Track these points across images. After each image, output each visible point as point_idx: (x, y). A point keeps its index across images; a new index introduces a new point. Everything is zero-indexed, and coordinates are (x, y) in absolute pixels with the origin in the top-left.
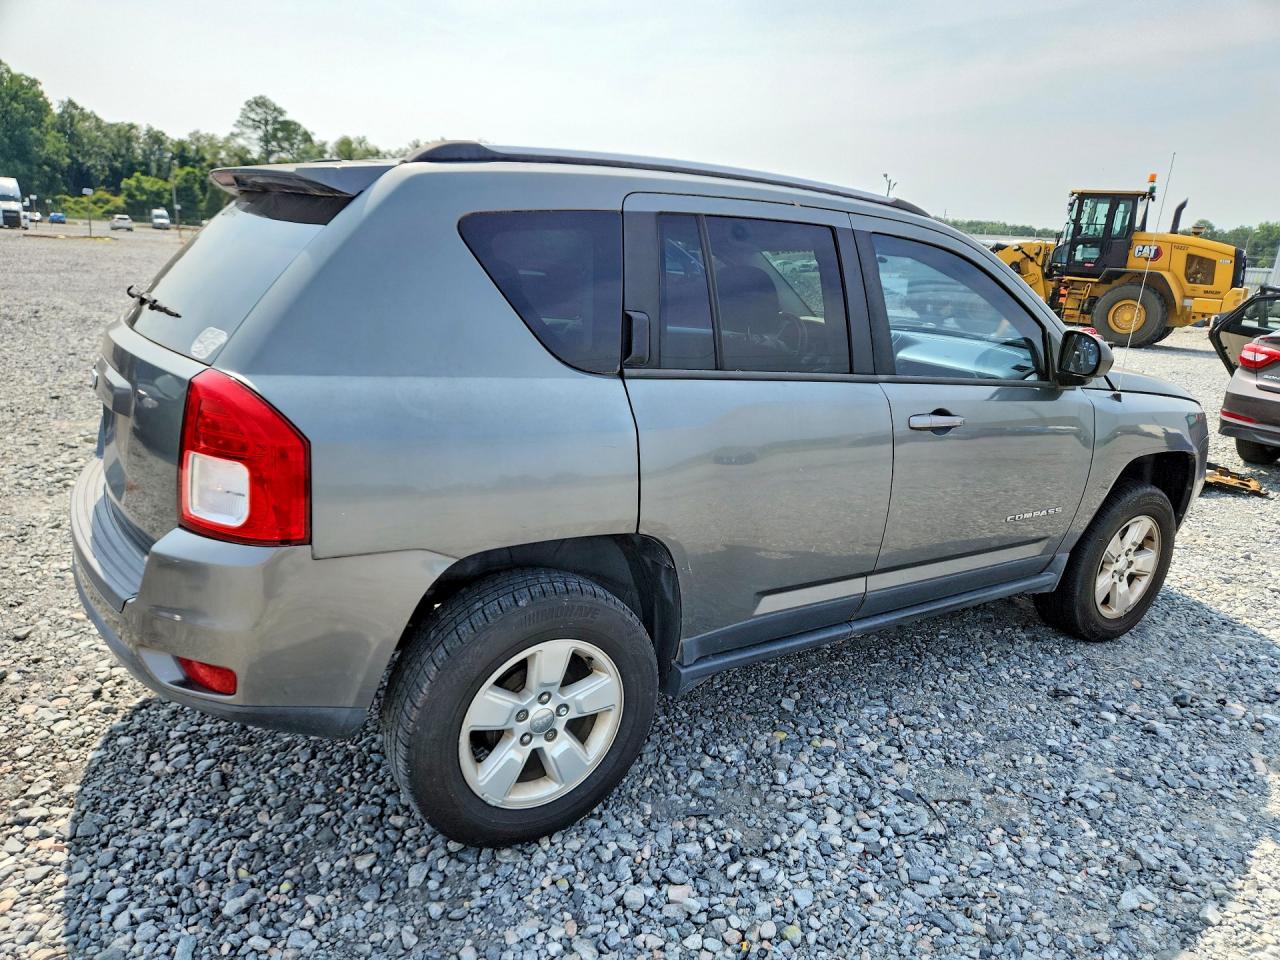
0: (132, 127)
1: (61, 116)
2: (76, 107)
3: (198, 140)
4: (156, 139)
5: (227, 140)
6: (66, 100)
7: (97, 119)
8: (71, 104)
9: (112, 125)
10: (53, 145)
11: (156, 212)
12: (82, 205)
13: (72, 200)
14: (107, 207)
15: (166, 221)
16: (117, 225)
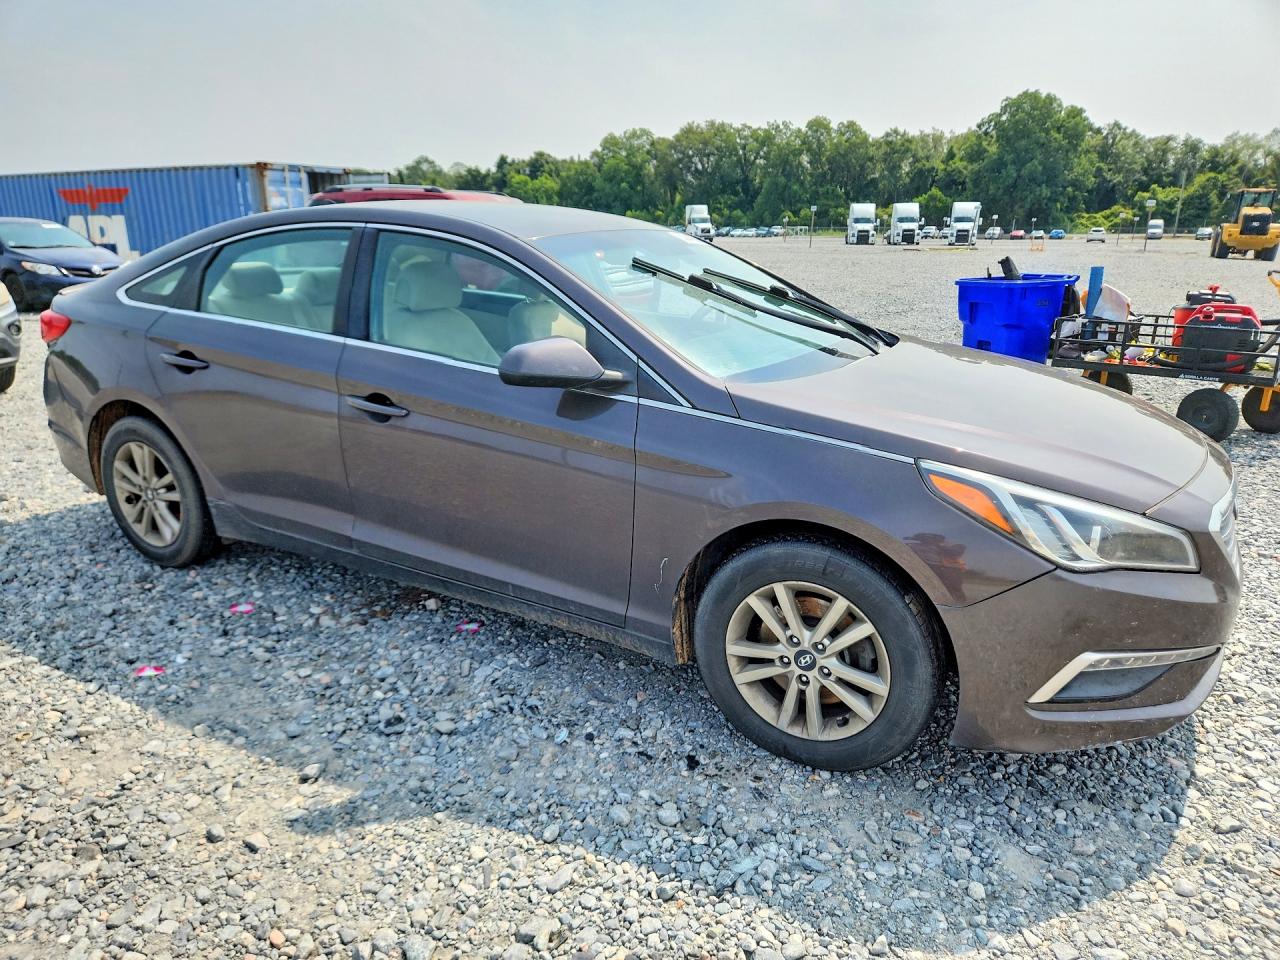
0: (1169, 139)
1: (1106, 138)
2: (1120, 129)
3: (1234, 142)
4: (1193, 148)
5: (1268, 138)
6: (1112, 122)
7: (1137, 136)
8: (1117, 125)
9: (1149, 141)
10: (1083, 167)
11: (1152, 222)
12: (1094, 220)
13: (1087, 215)
14: (1117, 220)
15: (1159, 231)
16: (1090, 237)
